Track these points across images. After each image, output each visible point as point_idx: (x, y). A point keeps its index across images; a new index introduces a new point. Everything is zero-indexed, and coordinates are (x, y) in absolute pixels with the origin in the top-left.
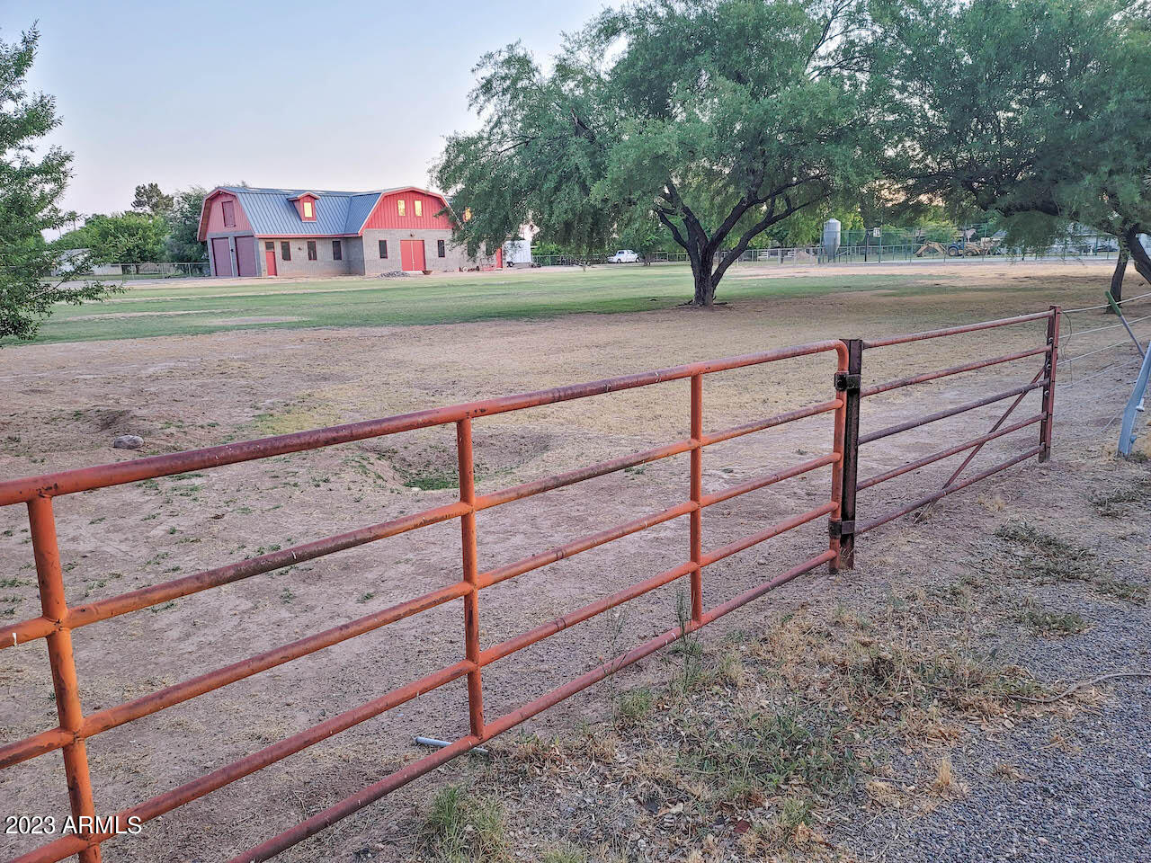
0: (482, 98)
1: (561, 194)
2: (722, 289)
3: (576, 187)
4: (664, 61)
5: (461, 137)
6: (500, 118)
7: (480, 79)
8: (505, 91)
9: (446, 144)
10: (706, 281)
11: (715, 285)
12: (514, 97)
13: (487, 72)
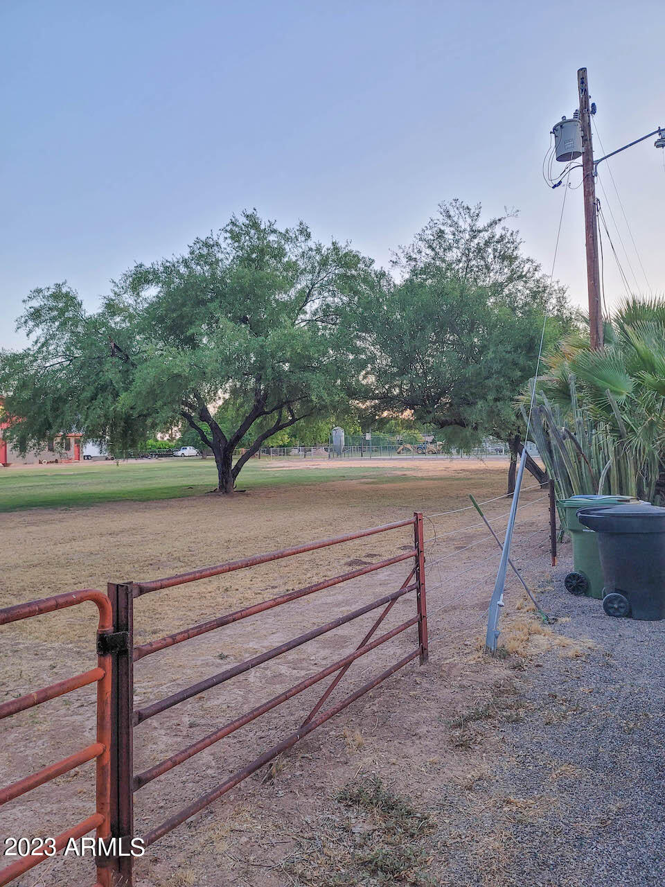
0: (31, 323)
1: (96, 403)
2: (242, 478)
3: (109, 397)
5: (8, 354)
6: (47, 340)
7: (28, 308)
8: (53, 319)
10: (227, 474)
11: (235, 477)
12: (63, 324)
13: (36, 303)
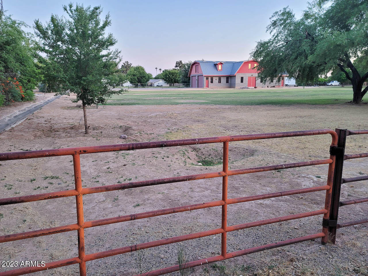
0: (272, 28)
1: (297, 61)
2: (365, 97)
3: (303, 58)
4: (346, 8)
5: (262, 42)
6: (278, 34)
7: (272, 21)
8: (281, 25)
9: (257, 44)
10: (359, 94)
11: (362, 96)
12: (285, 26)
13: (275, 19)
